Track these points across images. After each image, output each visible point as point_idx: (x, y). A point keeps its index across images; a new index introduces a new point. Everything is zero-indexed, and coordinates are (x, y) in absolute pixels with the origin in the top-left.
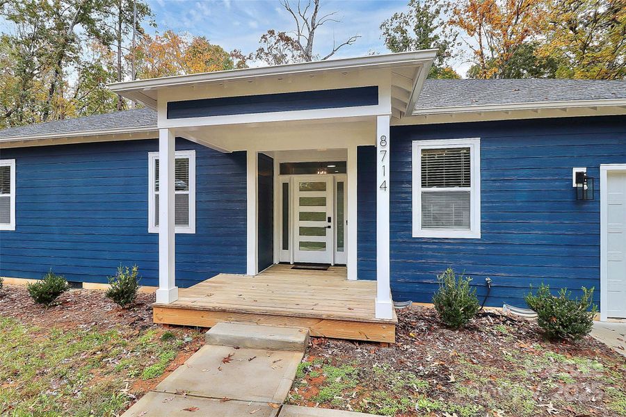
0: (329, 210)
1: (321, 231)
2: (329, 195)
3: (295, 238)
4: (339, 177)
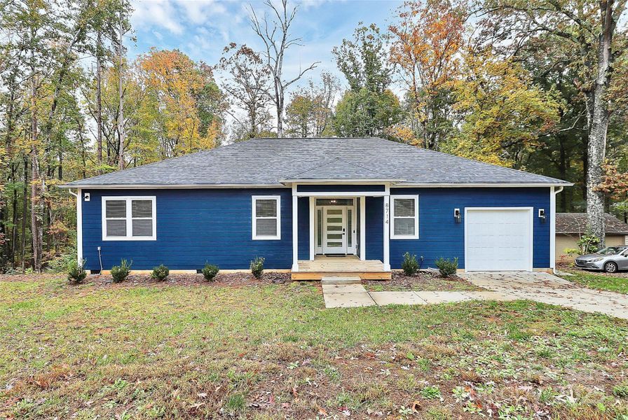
0: (344, 224)
1: (340, 236)
2: (344, 217)
3: (325, 240)
4: (349, 207)
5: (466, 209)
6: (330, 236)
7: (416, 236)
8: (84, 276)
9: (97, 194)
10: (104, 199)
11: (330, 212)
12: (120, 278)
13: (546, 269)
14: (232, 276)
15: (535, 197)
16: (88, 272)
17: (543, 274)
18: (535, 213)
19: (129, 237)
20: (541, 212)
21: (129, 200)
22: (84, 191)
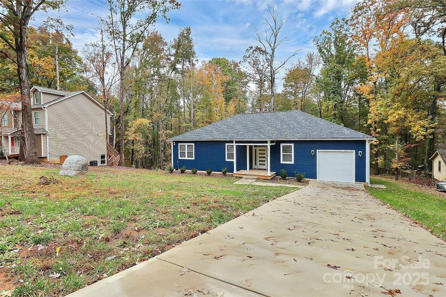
5: (317, 150)
6: (260, 161)
7: (293, 163)
8: (173, 170)
9: (177, 142)
10: (179, 144)
11: (260, 150)
12: (183, 172)
13: (364, 183)
14: (218, 174)
15: (358, 145)
16: (175, 170)
17: (361, 185)
18: (357, 153)
19: (186, 158)
20: (360, 153)
21: (186, 144)
22: (174, 141)
